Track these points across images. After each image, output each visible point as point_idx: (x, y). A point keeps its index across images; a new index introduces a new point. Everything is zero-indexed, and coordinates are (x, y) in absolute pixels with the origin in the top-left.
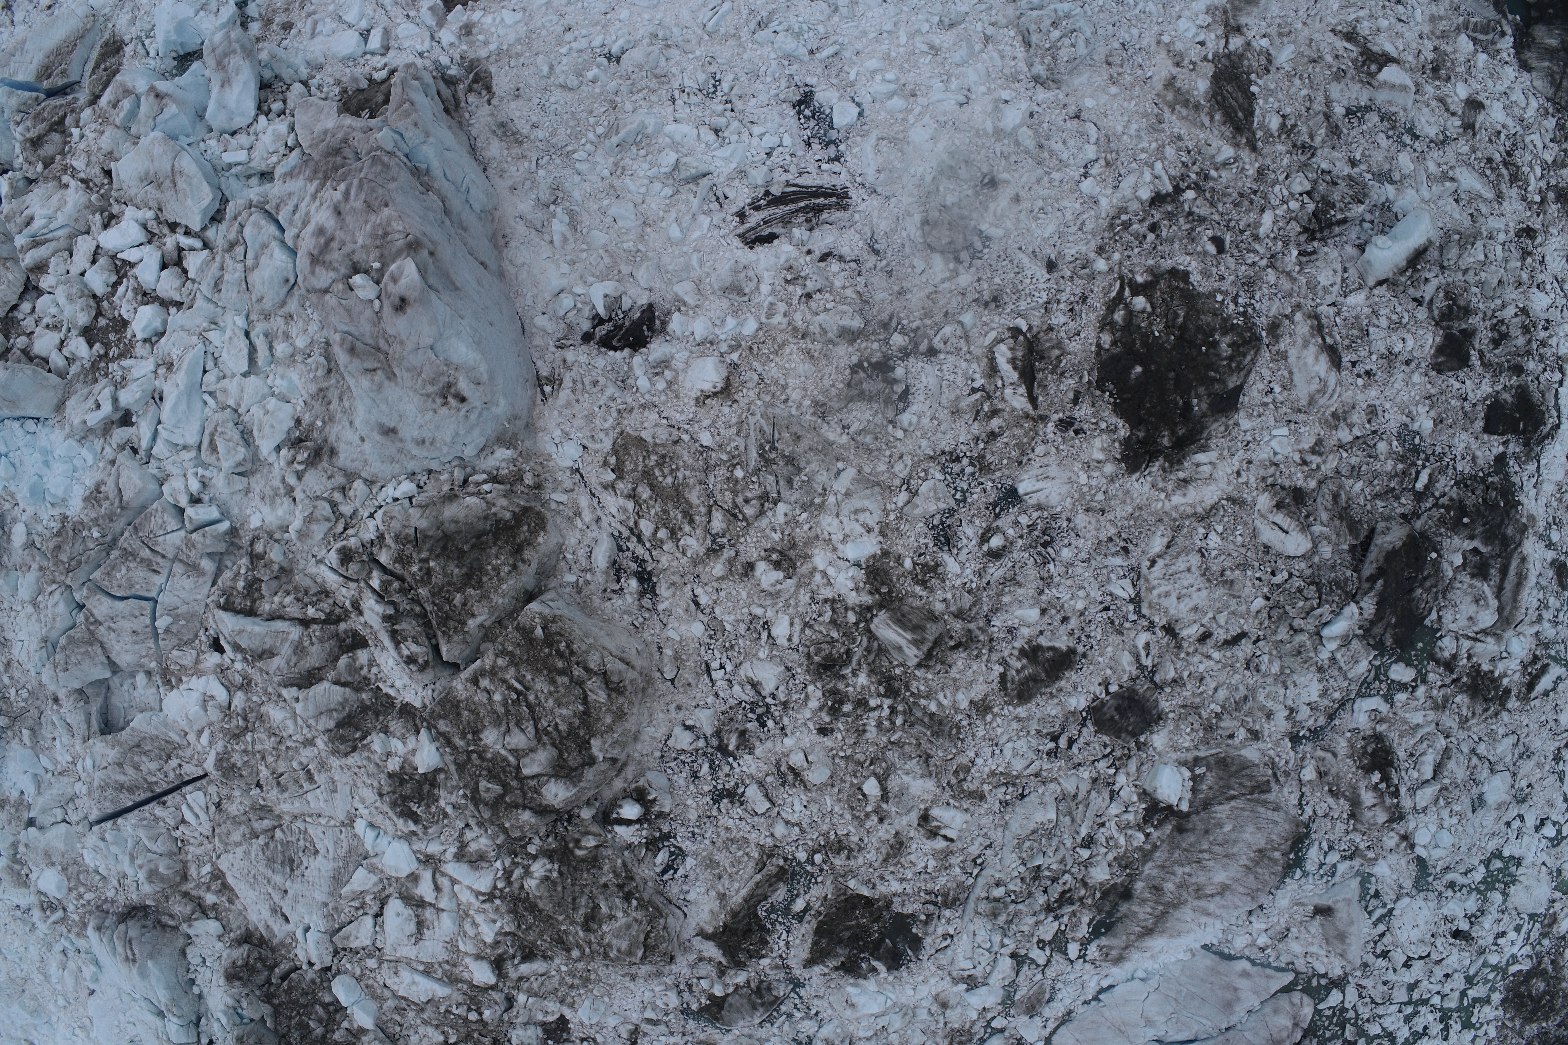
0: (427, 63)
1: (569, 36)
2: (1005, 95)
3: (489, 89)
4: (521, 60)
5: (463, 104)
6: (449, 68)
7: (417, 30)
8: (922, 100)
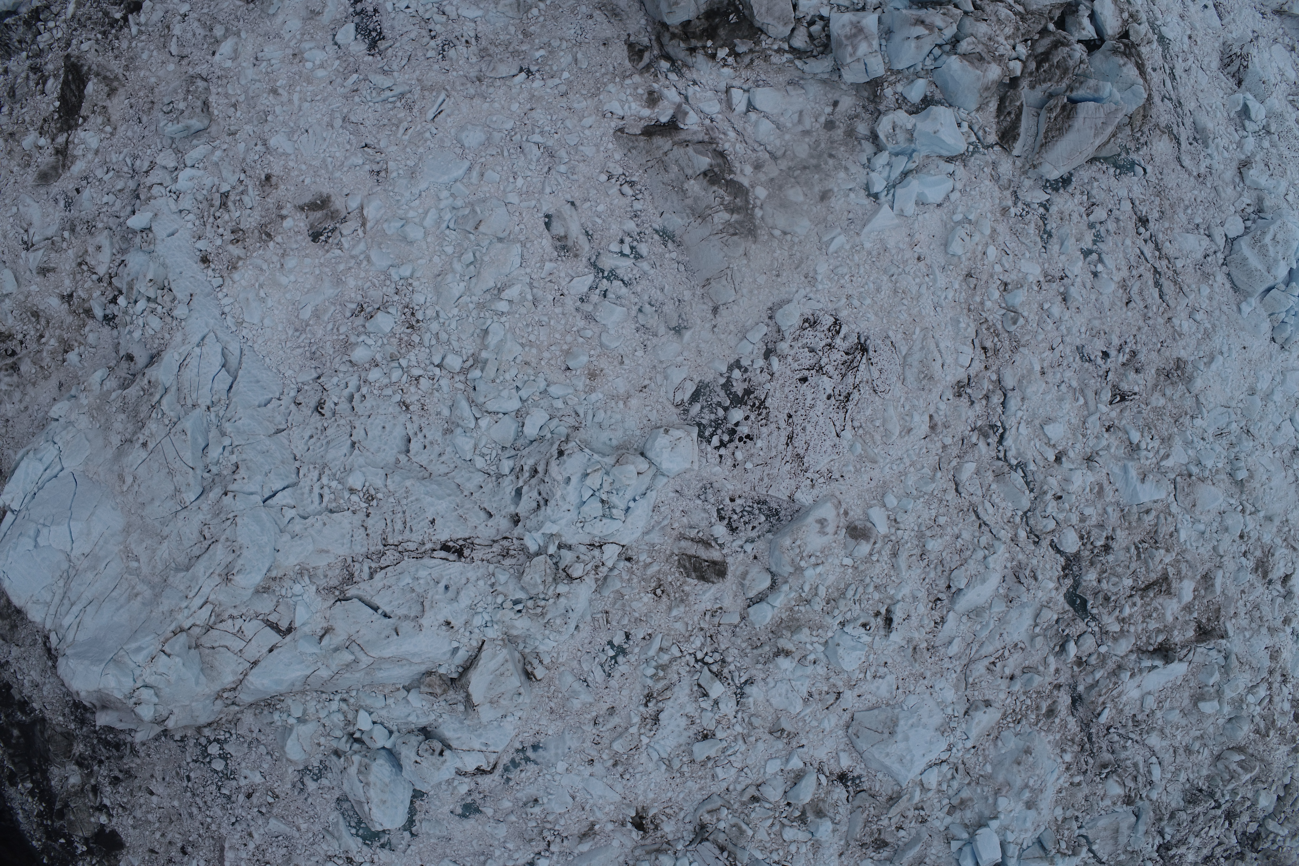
0: (688, 74)
1: (563, 88)
2: (229, 64)
3: (631, 46)
4: (603, 70)
5: (653, 37)
6: (669, 70)
7: (701, 105)
8: (290, 51)
